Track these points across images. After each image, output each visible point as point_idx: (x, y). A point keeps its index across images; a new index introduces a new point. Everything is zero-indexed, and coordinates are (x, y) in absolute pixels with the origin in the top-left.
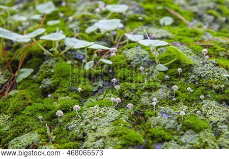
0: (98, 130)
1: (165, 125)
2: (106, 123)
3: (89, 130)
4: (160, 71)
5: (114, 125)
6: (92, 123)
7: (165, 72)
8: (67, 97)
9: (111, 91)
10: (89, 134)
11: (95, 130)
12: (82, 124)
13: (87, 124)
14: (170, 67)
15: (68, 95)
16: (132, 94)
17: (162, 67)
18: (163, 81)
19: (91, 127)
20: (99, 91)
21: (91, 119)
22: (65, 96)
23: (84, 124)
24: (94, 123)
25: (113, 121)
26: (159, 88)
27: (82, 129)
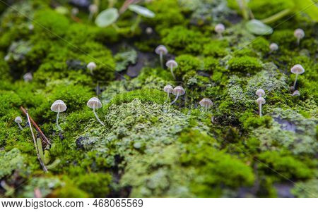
0: (150, 150)
1: (292, 147)
2: (164, 138)
3: (130, 151)
4: (256, 35)
5: (183, 142)
6: (133, 135)
7: (267, 37)
8: (66, 81)
9: (155, 71)
10: (128, 158)
11: (141, 151)
12: (110, 137)
13: (121, 136)
14: (275, 26)
15: (67, 76)
16: (205, 79)
17: (260, 27)
18: (267, 56)
19: (132, 143)
20: (129, 72)
21: (130, 126)
22: (60, 78)
23: (115, 137)
24: (137, 136)
25: (179, 134)
26: (259, 69)
27: (113, 147)
